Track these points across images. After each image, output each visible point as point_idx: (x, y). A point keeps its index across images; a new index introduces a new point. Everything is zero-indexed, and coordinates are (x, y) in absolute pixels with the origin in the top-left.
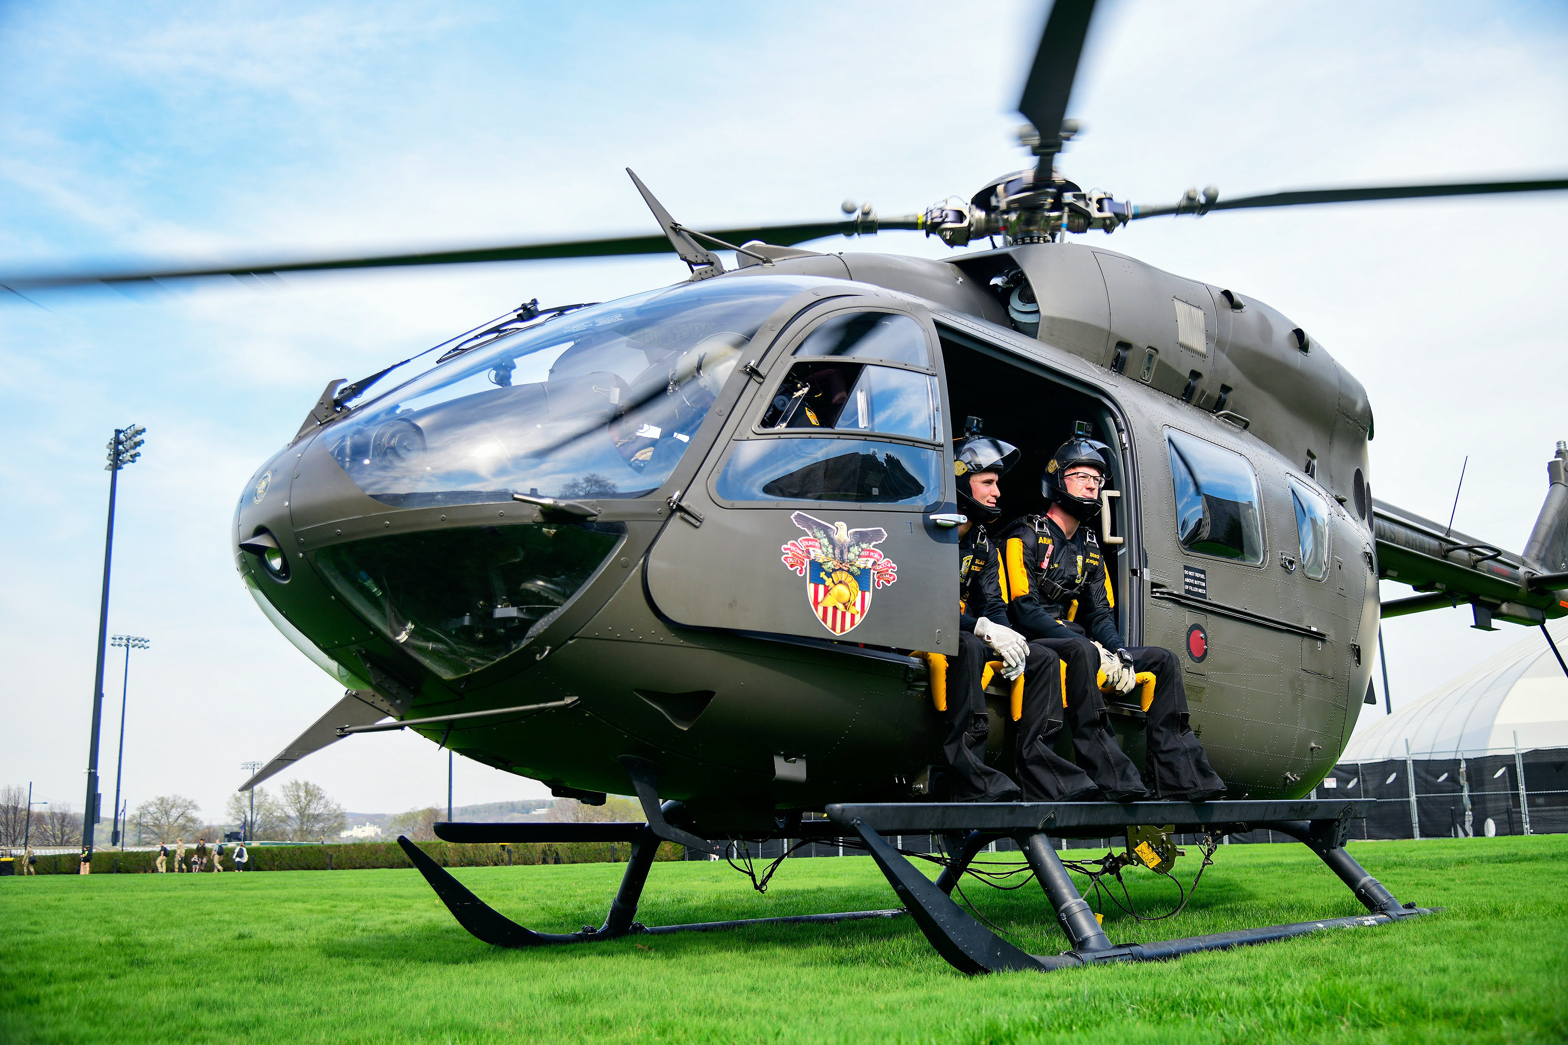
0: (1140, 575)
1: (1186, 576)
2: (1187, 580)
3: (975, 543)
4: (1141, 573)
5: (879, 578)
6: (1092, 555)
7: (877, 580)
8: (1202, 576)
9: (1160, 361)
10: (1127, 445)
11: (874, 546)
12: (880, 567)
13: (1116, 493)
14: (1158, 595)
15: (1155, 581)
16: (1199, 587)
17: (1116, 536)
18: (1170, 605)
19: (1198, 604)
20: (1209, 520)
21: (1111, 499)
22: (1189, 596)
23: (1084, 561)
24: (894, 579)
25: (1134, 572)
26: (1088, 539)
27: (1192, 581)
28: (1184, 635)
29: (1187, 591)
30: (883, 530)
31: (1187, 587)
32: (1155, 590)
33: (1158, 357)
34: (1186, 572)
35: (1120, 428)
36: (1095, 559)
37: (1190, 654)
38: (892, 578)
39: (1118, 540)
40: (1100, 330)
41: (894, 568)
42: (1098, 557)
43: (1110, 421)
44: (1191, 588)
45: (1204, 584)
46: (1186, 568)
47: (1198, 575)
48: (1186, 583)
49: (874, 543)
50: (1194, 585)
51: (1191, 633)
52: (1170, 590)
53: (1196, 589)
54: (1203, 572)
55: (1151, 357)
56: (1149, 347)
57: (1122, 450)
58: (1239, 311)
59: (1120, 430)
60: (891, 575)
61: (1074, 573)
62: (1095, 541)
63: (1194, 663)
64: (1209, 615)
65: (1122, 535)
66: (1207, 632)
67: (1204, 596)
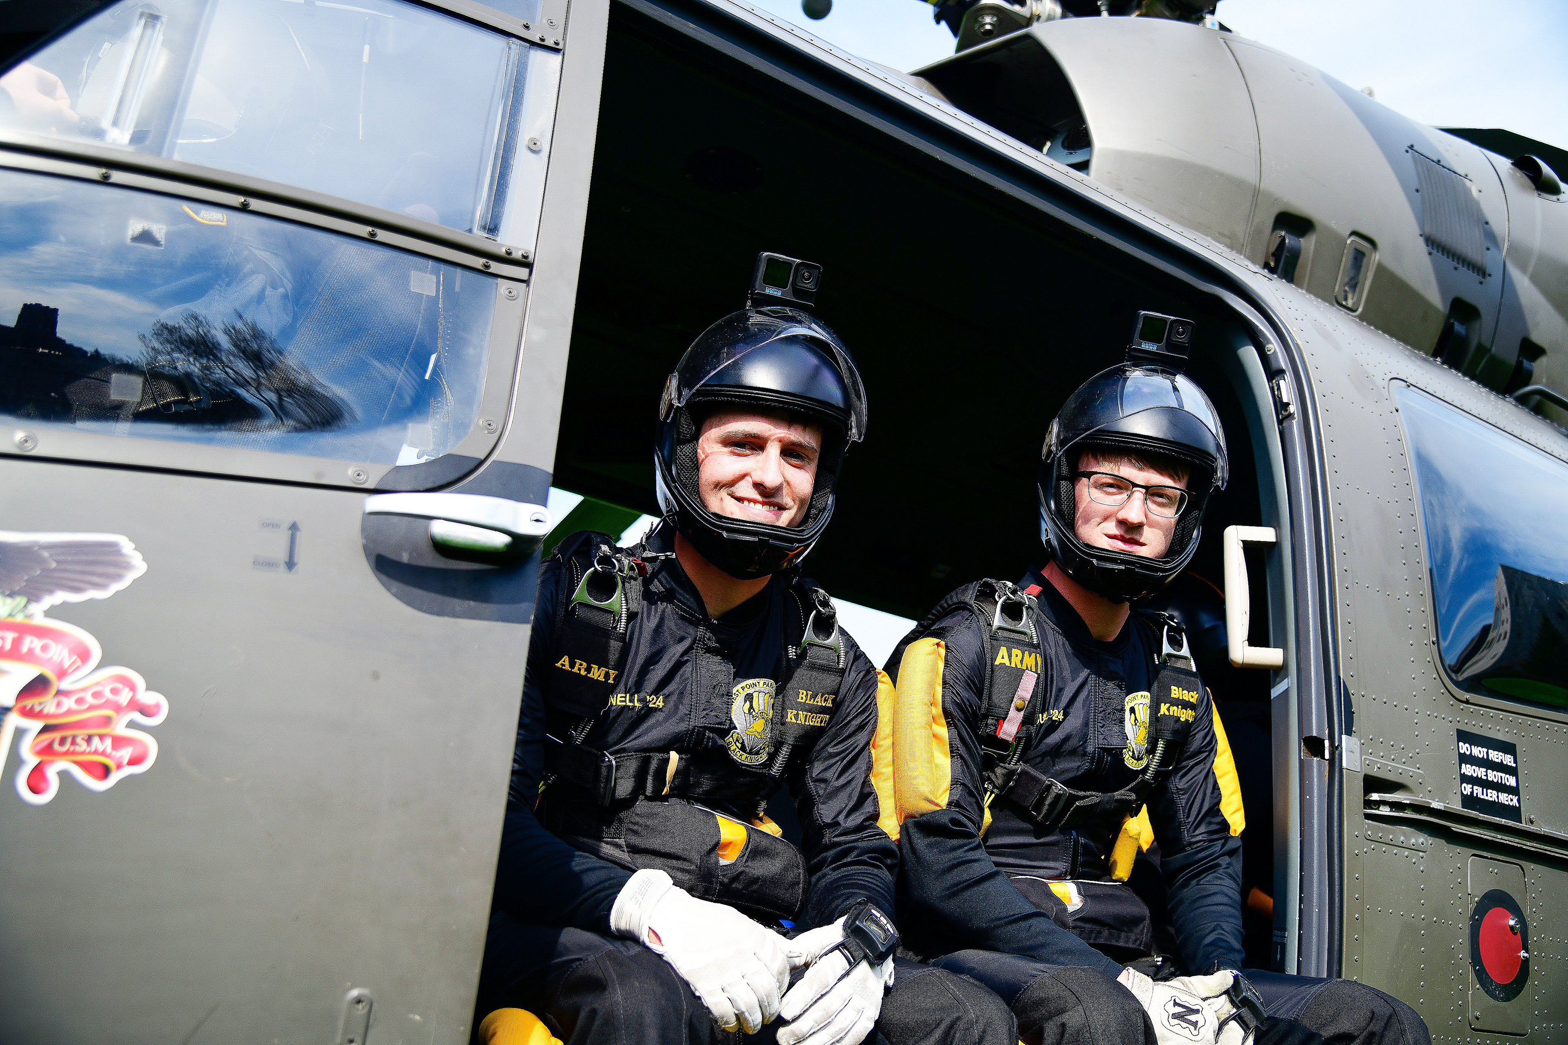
0: (1332, 754)
1: (1465, 759)
2: (1468, 770)
3: (798, 644)
4: (1335, 749)
5: (47, 751)
6: (1176, 692)
7: (31, 761)
8: (1508, 760)
9: (1381, 269)
10: (1292, 409)
11: (50, 613)
12: (69, 703)
13: (1264, 534)
14: (1385, 811)
15: (1375, 772)
16: (1500, 787)
17: (1266, 645)
18: (1420, 839)
19: (1500, 838)
20: (1507, 627)
21: (1251, 549)
22: (1473, 813)
23: (1154, 707)
24: (134, 761)
25: (1314, 745)
26: (1166, 648)
27: (1480, 772)
28: (1464, 926)
29: (1469, 801)
30: (127, 546)
31: (1467, 789)
32: (1375, 797)
33: (1376, 257)
34: (1464, 748)
35: (1274, 366)
36: (1186, 705)
37: (1482, 976)
38: (126, 753)
39: (1270, 656)
40: (1236, 184)
41: (146, 711)
42: (1192, 697)
43: (1249, 355)
44: (1478, 791)
45: (1512, 781)
46: (1463, 736)
47: (1495, 756)
48: (1465, 779)
49: (60, 597)
50: (1486, 784)
51: (1482, 917)
52: (1419, 798)
53: (1491, 795)
54: (1508, 748)
55: (1359, 257)
56: (1354, 233)
57: (1280, 422)
58: (1554, 198)
59: (1273, 374)
60: (119, 742)
61: (1115, 742)
62: (1185, 651)
63: (1492, 1002)
64: (1530, 866)
65: (1282, 643)
66: (1527, 911)
67: (1514, 813)
